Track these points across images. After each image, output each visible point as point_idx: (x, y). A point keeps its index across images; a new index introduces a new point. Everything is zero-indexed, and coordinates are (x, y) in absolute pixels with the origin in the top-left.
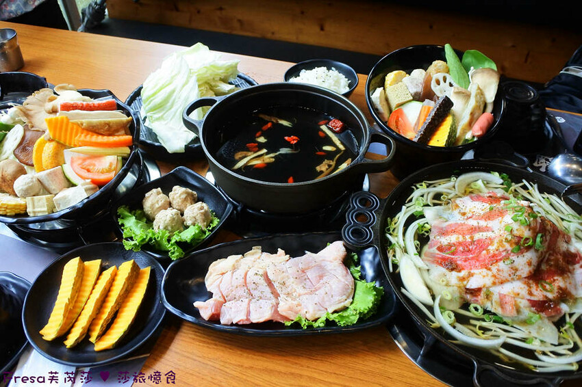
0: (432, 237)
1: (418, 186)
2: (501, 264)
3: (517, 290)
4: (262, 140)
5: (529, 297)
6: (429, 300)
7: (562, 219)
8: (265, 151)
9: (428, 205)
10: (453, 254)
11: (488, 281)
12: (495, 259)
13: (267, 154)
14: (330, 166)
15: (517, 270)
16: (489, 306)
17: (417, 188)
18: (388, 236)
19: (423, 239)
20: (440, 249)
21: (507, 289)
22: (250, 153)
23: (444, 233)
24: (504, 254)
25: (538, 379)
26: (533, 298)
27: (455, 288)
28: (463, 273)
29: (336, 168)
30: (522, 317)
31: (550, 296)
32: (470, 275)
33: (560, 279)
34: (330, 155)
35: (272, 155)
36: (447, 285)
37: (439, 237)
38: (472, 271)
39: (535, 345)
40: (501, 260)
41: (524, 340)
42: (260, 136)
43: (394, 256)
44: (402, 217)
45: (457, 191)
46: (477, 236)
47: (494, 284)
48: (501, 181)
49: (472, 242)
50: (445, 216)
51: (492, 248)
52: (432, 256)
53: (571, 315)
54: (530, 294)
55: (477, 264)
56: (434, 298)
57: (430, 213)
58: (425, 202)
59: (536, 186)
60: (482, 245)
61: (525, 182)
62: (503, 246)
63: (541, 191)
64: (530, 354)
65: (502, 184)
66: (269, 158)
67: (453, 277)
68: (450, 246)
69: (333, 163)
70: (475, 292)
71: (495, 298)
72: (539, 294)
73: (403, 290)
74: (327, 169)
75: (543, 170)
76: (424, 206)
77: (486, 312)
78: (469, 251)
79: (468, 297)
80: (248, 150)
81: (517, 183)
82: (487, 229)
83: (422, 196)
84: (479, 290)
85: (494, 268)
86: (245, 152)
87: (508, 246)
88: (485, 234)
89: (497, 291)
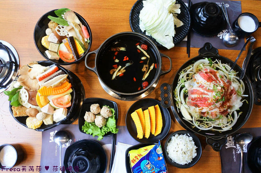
0: (189, 95)
1: (181, 73)
2: (212, 106)
3: (216, 111)
4: (117, 61)
6: (191, 119)
8: (120, 67)
9: (185, 81)
10: (196, 101)
11: (208, 110)
12: (210, 104)
13: (122, 68)
14: (146, 68)
15: (217, 106)
16: (208, 116)
17: (181, 74)
18: (175, 99)
19: (185, 96)
20: (192, 99)
21: (213, 111)
22: (115, 70)
23: (193, 93)
24: (213, 103)
25: (222, 137)
26: (220, 112)
27: (198, 113)
28: (200, 108)
30: (218, 117)
31: (225, 109)
32: (203, 109)
33: (228, 103)
34: (145, 62)
35: (124, 68)
36: (196, 112)
37: (191, 95)
38: (203, 107)
39: (221, 126)
41: (218, 124)
42: (115, 59)
43: (178, 106)
44: (178, 89)
45: (194, 71)
46: (204, 96)
47: (210, 110)
48: (209, 62)
49: (202, 98)
50: (192, 85)
51: (209, 101)
52: (189, 102)
53: (231, 112)
54: (220, 111)
55: (205, 105)
56: (192, 117)
57: (187, 84)
58: (184, 80)
59: (220, 61)
60: (206, 99)
61: (217, 60)
62: (212, 101)
63: (222, 63)
64: (220, 128)
65: (209, 63)
66: (123, 70)
67: (197, 109)
68: (195, 99)
69: (147, 66)
70: (204, 113)
71: (210, 113)
72: (222, 110)
73: (183, 118)
74: (146, 70)
75: (221, 38)
76: (184, 82)
77: (207, 118)
78: (201, 100)
79: (202, 115)
80: (114, 68)
81: (213, 61)
82: (207, 94)
83: (183, 77)
84: (205, 112)
85: (210, 107)
86: (113, 70)
87: (214, 101)
88: (206, 96)
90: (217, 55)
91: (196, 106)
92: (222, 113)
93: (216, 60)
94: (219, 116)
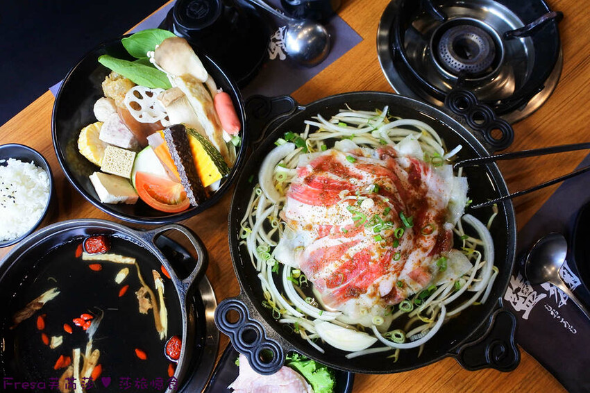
0: (312, 280)
1: (243, 237)
2: (393, 262)
3: (416, 261)
4: (57, 342)
5: (427, 254)
6: (372, 340)
7: (370, 132)
8: (77, 352)
9: (272, 249)
10: (345, 281)
11: (393, 278)
13: (83, 351)
14: (147, 295)
16: (409, 292)
17: (245, 240)
18: (282, 321)
19: (306, 289)
22: (69, 371)
23: (316, 267)
24: (389, 254)
26: (430, 251)
27: (376, 306)
28: (370, 290)
29: (156, 292)
30: (435, 271)
31: (435, 233)
32: (376, 287)
33: (429, 211)
34: (131, 282)
35: (89, 347)
36: (369, 310)
37: (317, 275)
38: (375, 282)
40: (390, 259)
42: (50, 340)
43: (308, 333)
44: (268, 286)
45: (275, 200)
47: (399, 275)
48: (293, 145)
49: (352, 260)
50: (297, 244)
51: (376, 256)
52: (331, 297)
53: (457, 227)
54: (425, 250)
55: (374, 275)
56: (369, 331)
58: (267, 248)
59: (319, 117)
60: (364, 257)
61: (308, 123)
63: (328, 118)
65: (296, 148)
66: (92, 356)
67: (365, 300)
69: (146, 289)
73: (349, 356)
74: (150, 303)
75: (283, 57)
76: (271, 253)
77: (411, 298)
78: (355, 268)
80: (63, 370)
81: (303, 131)
82: (355, 243)
83: (257, 244)
85: (391, 269)
86: (64, 376)
87: (387, 248)
88: (356, 247)
89: (404, 275)
90: (297, 110)
91: (354, 292)
92: (437, 250)
93: (306, 122)
94: (435, 264)
